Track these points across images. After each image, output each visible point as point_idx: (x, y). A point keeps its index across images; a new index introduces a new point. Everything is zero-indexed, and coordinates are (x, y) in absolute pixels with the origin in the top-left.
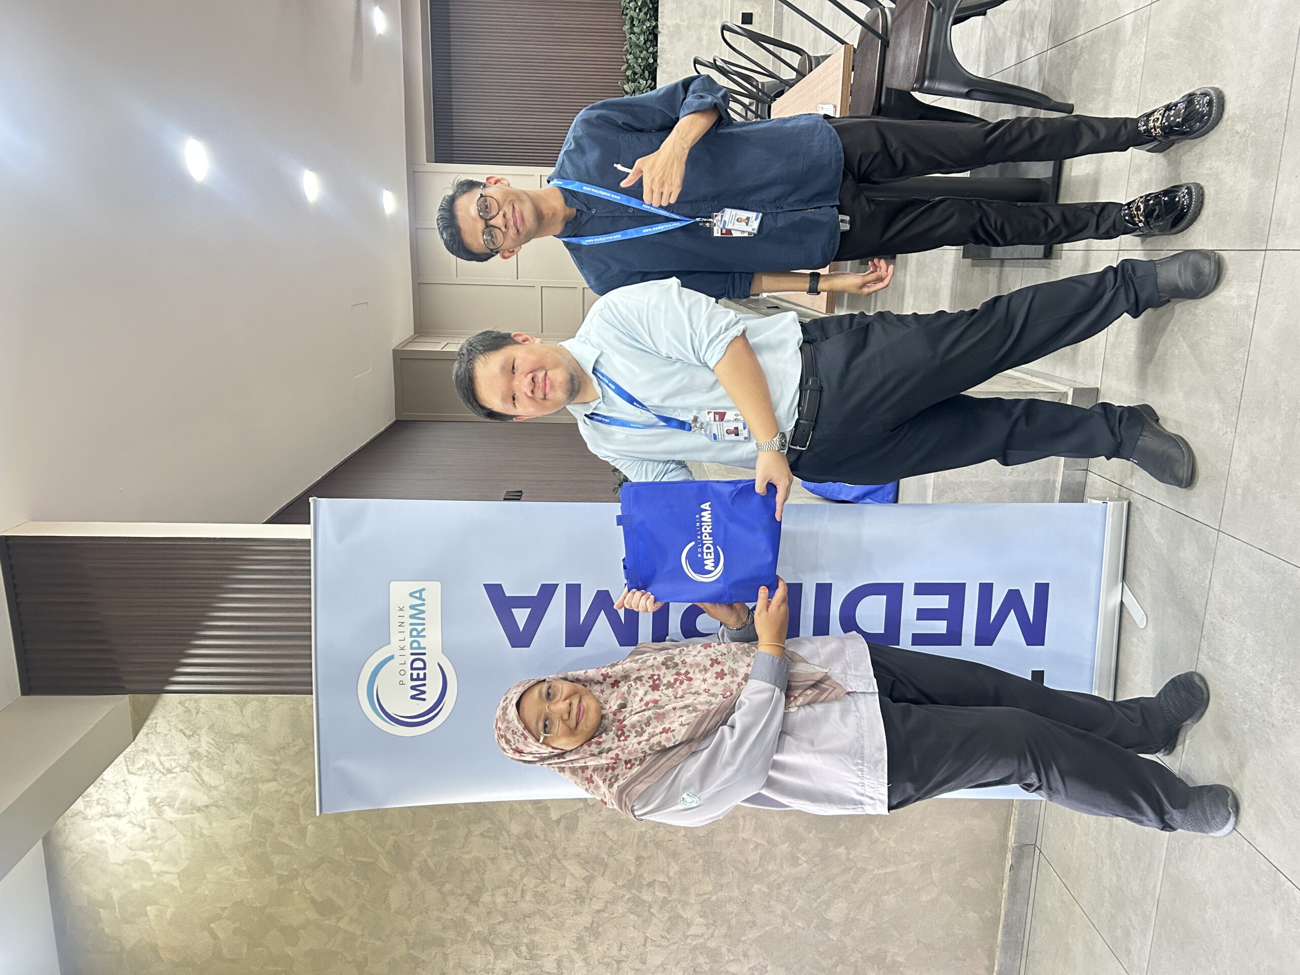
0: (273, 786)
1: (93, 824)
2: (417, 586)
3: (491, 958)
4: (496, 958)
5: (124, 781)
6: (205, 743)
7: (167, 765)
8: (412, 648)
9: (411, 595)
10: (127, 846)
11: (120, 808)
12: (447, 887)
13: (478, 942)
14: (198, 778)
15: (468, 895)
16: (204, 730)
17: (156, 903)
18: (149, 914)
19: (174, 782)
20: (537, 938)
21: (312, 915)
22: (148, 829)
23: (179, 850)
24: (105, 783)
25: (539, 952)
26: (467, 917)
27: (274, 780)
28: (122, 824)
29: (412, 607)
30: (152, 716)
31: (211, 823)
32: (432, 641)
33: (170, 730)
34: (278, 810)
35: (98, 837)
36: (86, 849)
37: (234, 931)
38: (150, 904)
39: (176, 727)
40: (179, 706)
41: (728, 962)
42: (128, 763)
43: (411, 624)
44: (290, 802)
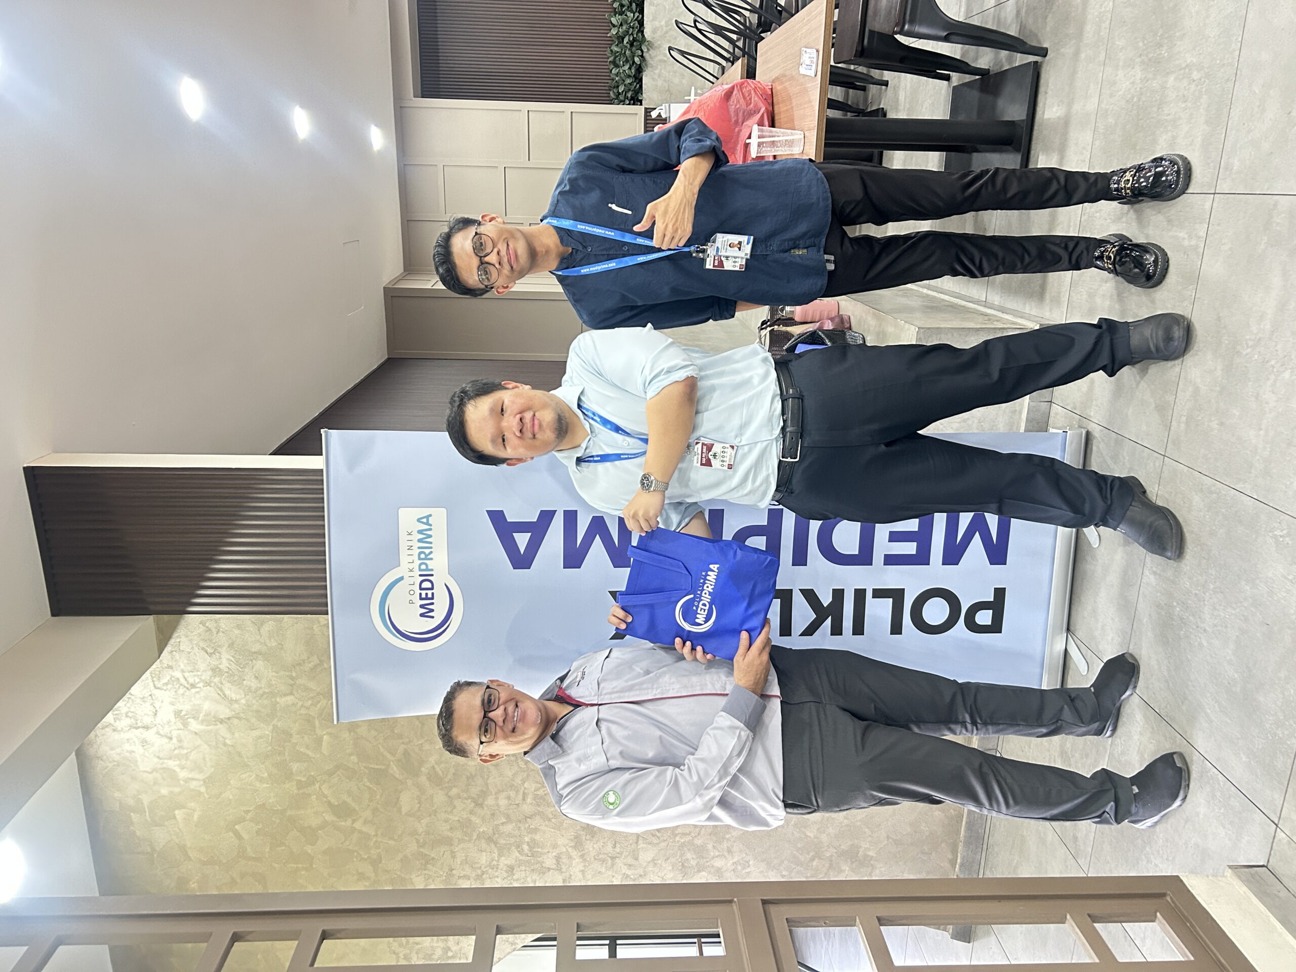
0: (290, 699)
1: (122, 735)
2: (425, 512)
3: (496, 856)
4: (500, 855)
5: (151, 695)
6: (225, 660)
7: (191, 680)
8: (420, 570)
9: (419, 520)
10: (155, 755)
11: (147, 720)
12: (454, 791)
13: (483, 841)
14: (220, 692)
15: (473, 798)
16: (224, 648)
17: (182, 807)
18: (178, 817)
19: (197, 696)
20: (537, 837)
21: (329, 817)
22: (175, 740)
23: (204, 759)
24: (133, 697)
25: (539, 850)
26: (473, 818)
27: (291, 694)
28: (150, 735)
29: (420, 532)
30: (175, 635)
31: (233, 734)
32: (440, 562)
33: (193, 648)
34: (295, 722)
35: (127, 747)
36: (117, 758)
37: (256, 832)
38: (178, 808)
39: (197, 645)
40: (201, 626)
41: (713, 858)
42: (155, 679)
43: (419, 548)
44: (306, 715)
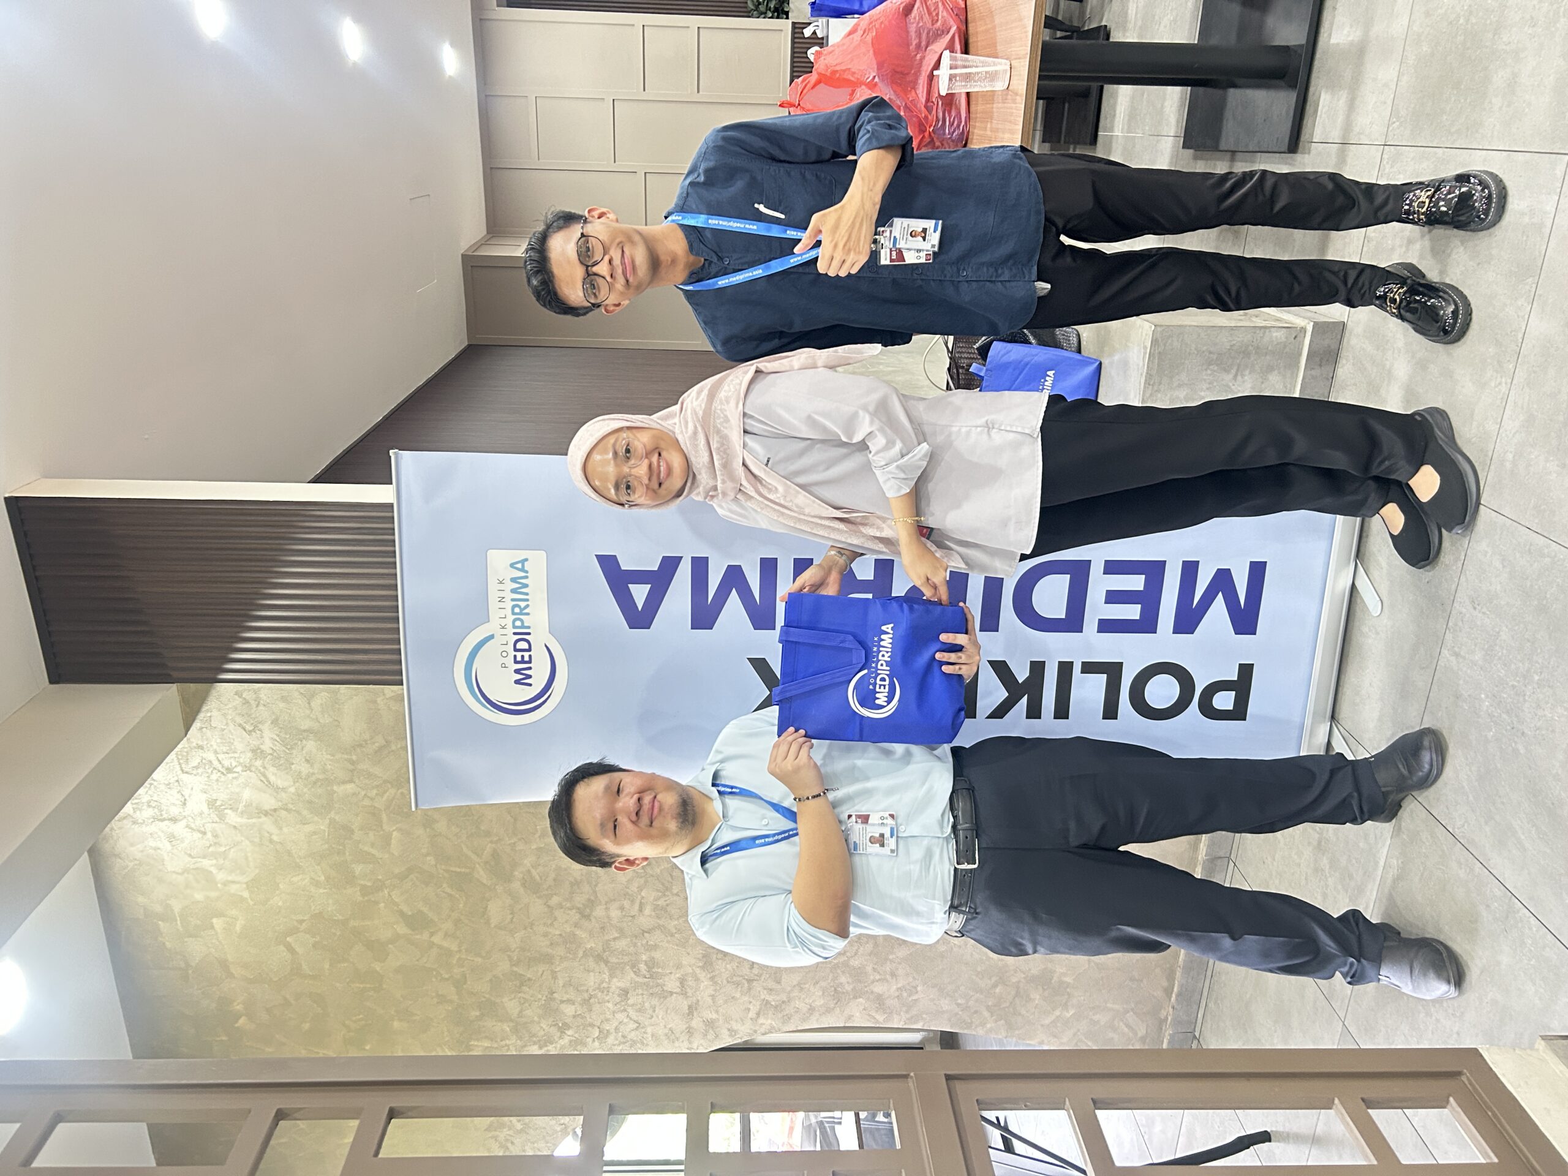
0: (350, 788)
1: (144, 829)
2: (519, 555)
3: (606, 977)
4: (611, 976)
5: (177, 781)
6: (268, 738)
7: (226, 763)
8: (514, 627)
9: (512, 566)
10: (186, 853)
11: (175, 811)
12: (555, 900)
13: (591, 959)
14: (263, 779)
15: (578, 909)
16: (267, 725)
17: (221, 915)
18: (216, 926)
19: (235, 782)
20: (657, 955)
21: (402, 929)
22: (209, 835)
23: (246, 858)
24: (155, 783)
25: (660, 970)
26: (578, 932)
27: (351, 781)
28: (179, 829)
29: (514, 580)
30: (205, 708)
31: (281, 829)
32: (538, 619)
33: (227, 724)
34: (357, 815)
35: (151, 843)
36: (139, 856)
37: (314, 946)
38: (216, 916)
39: (233, 720)
40: (236, 697)
41: (873, 982)
42: (181, 761)
43: (513, 600)
44: (371, 806)
